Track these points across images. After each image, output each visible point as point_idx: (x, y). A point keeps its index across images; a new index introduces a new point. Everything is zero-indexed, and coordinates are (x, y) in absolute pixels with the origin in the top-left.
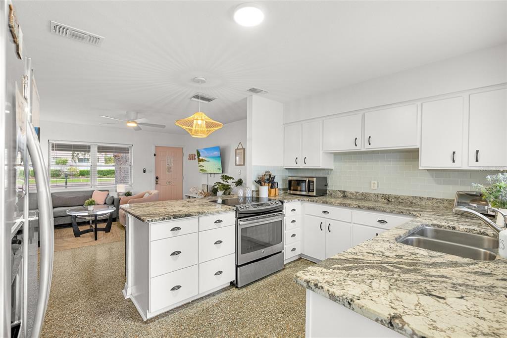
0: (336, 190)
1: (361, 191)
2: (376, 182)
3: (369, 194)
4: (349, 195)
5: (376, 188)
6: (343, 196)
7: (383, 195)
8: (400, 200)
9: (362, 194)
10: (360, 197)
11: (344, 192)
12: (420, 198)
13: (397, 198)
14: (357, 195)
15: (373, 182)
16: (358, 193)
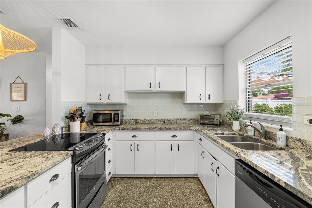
0: (130, 118)
1: (148, 118)
2: (157, 111)
3: (153, 119)
4: (140, 121)
5: (157, 115)
6: (136, 123)
7: (161, 119)
8: (170, 121)
9: (149, 120)
10: (147, 122)
11: (136, 120)
12: (180, 119)
13: (169, 120)
14: (146, 121)
15: (155, 111)
16: (146, 119)
